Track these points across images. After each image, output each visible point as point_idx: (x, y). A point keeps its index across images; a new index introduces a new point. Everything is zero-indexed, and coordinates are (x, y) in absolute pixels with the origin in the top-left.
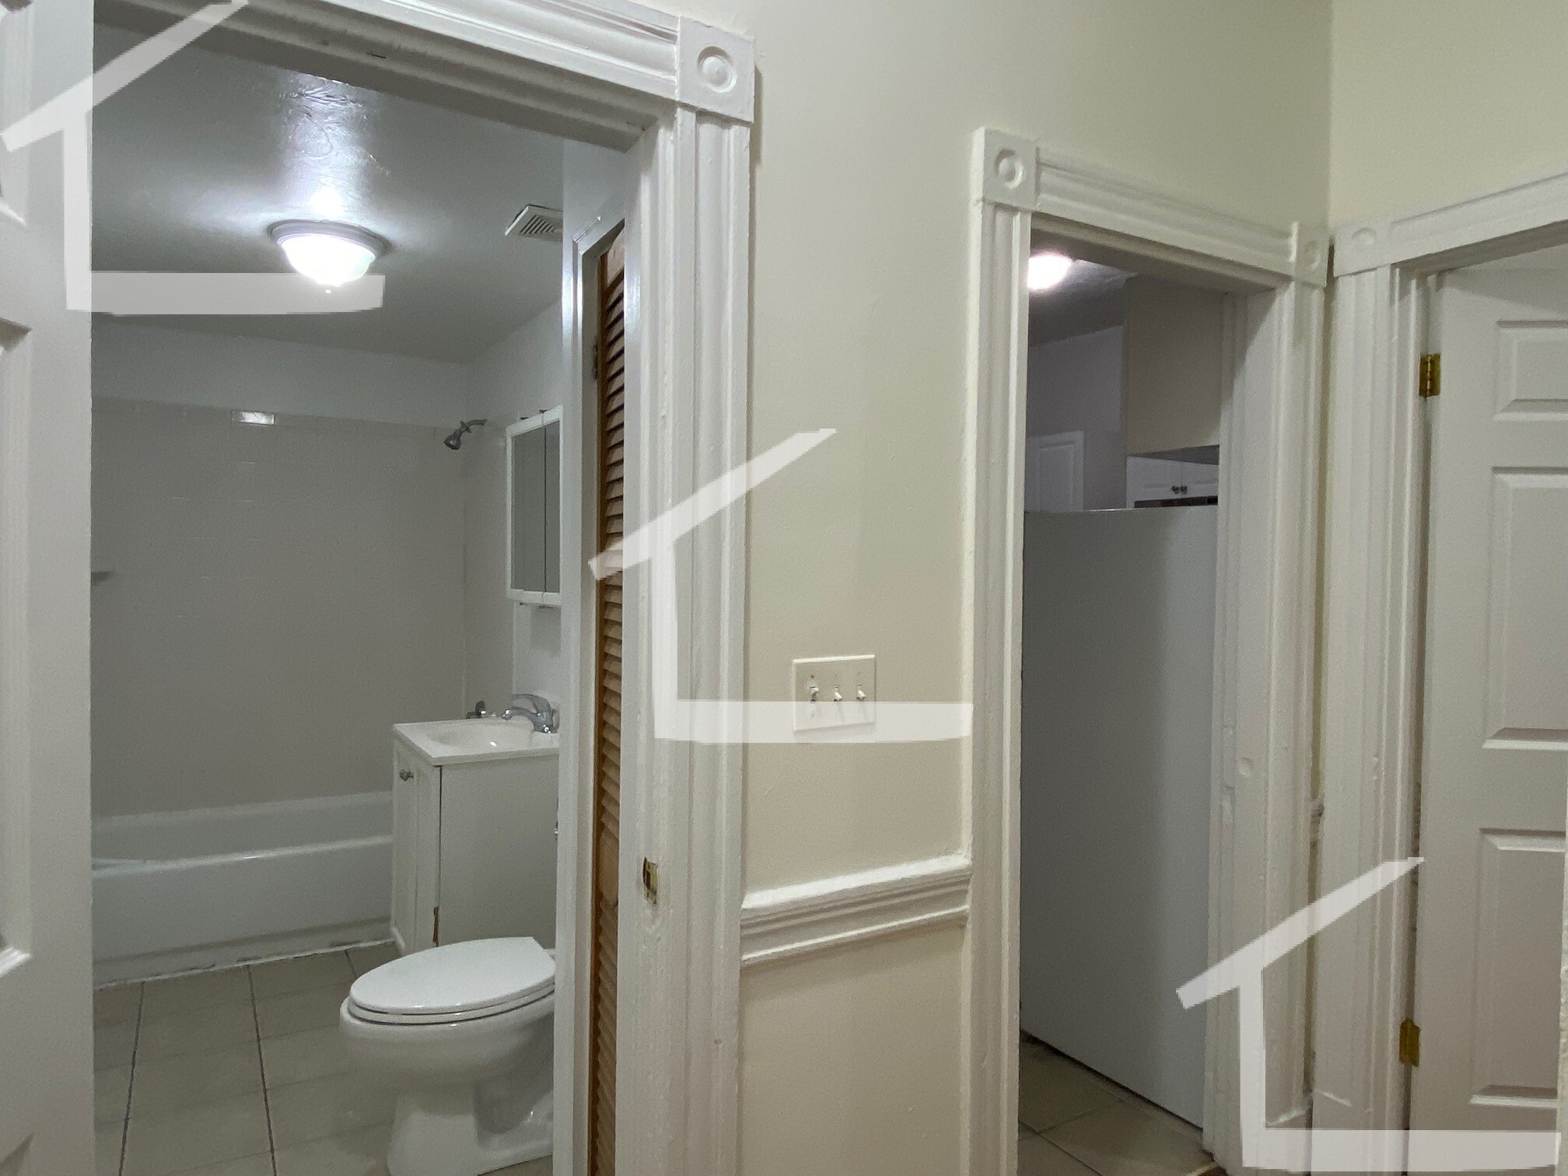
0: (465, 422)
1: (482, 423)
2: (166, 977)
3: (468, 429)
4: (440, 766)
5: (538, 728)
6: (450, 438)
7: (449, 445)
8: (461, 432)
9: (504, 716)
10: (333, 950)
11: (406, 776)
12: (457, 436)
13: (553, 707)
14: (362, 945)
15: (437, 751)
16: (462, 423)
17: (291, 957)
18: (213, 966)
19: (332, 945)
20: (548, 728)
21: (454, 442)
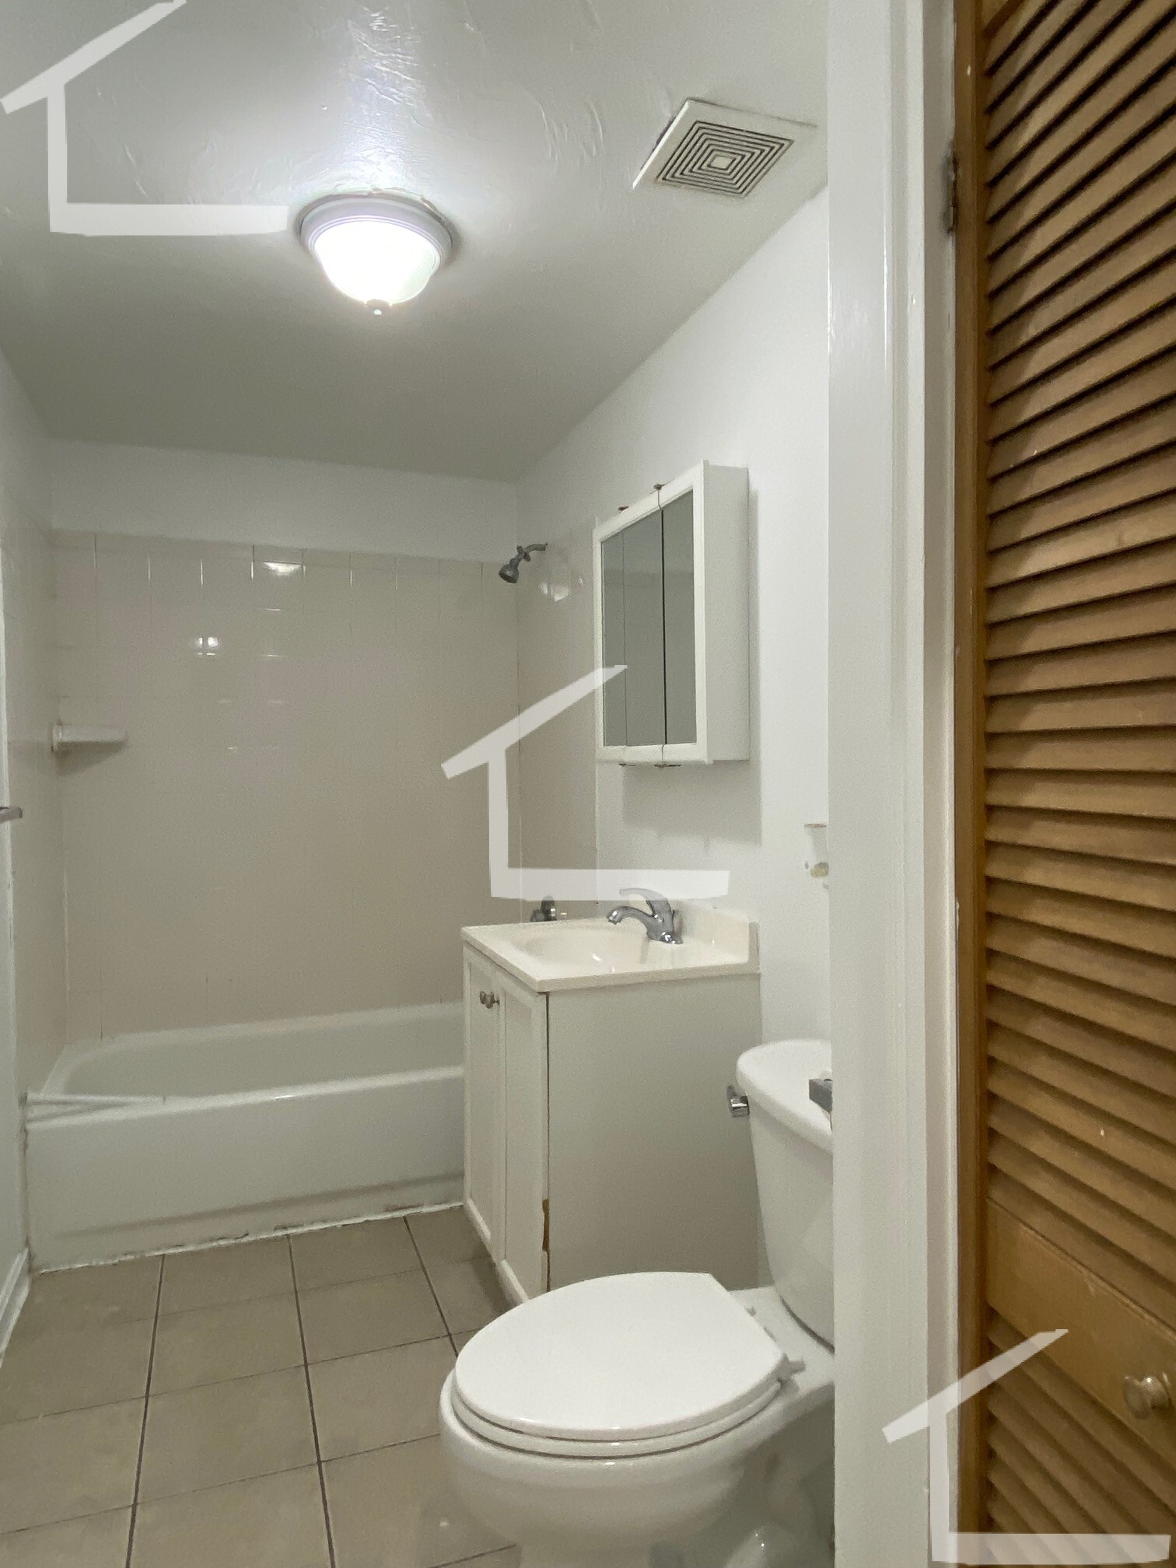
0: (524, 546)
1: (542, 548)
2: (191, 1248)
3: (527, 557)
4: (547, 994)
5: (653, 934)
6: (506, 567)
7: (503, 576)
8: (519, 560)
9: (611, 918)
10: (389, 1216)
11: (489, 1001)
12: (514, 564)
13: (673, 908)
14: (425, 1210)
15: (540, 970)
16: (519, 548)
17: (339, 1224)
18: (247, 1235)
19: (388, 1210)
20: (669, 936)
21: (509, 575)
